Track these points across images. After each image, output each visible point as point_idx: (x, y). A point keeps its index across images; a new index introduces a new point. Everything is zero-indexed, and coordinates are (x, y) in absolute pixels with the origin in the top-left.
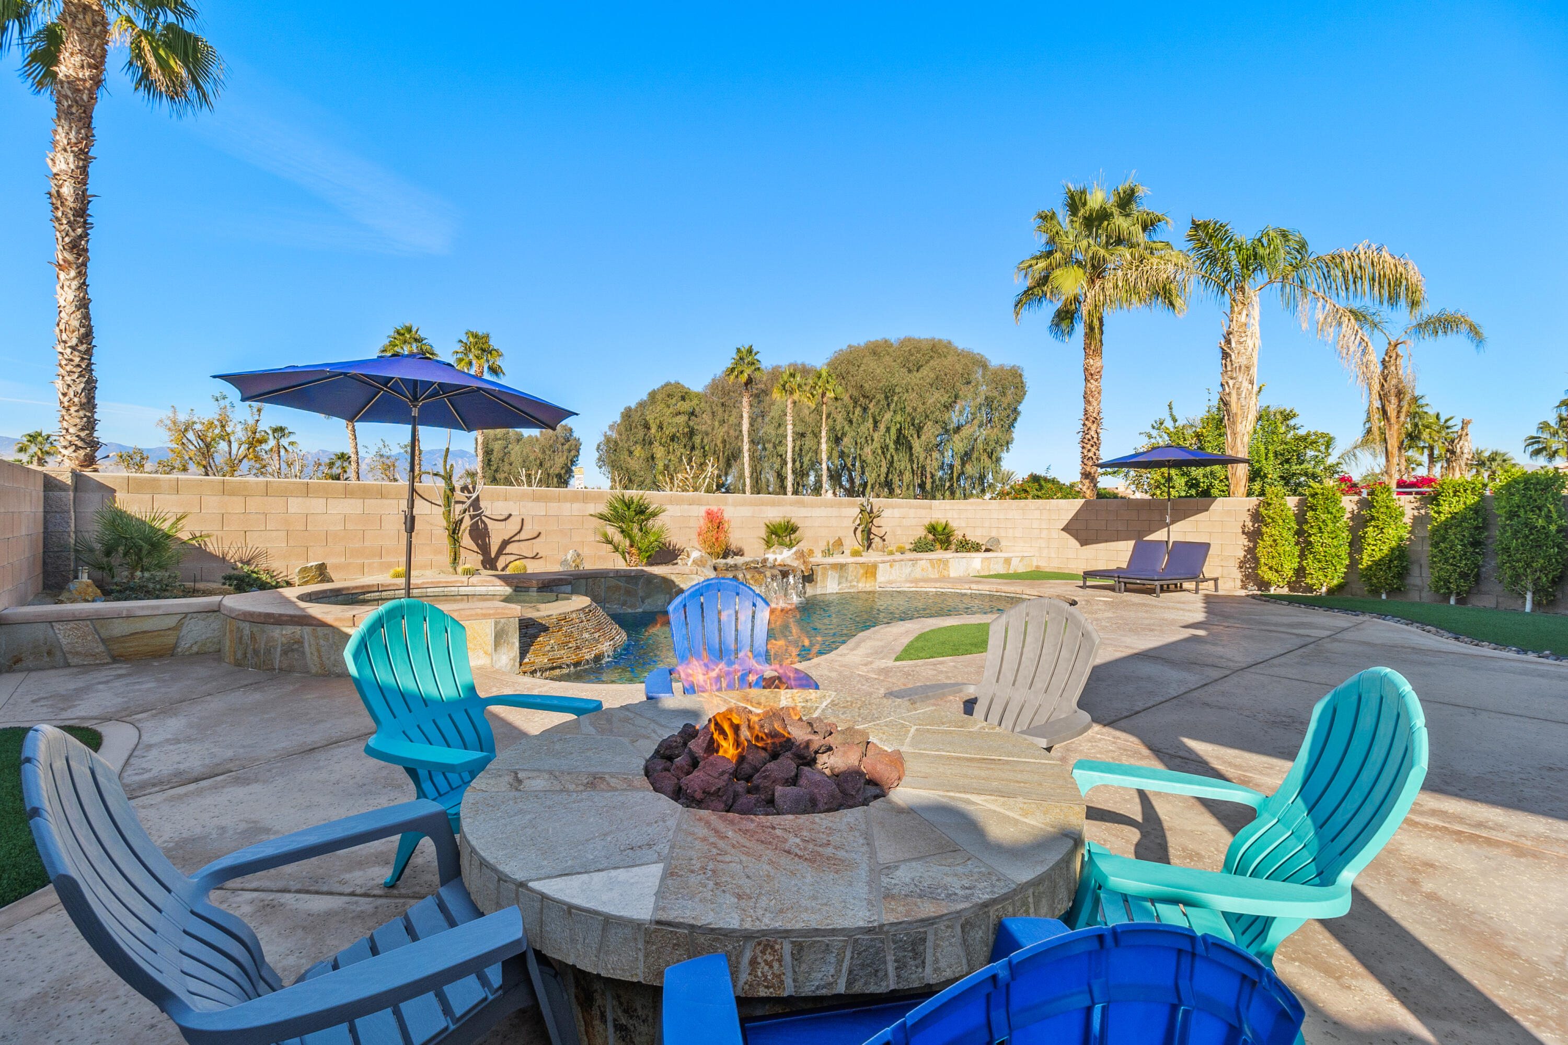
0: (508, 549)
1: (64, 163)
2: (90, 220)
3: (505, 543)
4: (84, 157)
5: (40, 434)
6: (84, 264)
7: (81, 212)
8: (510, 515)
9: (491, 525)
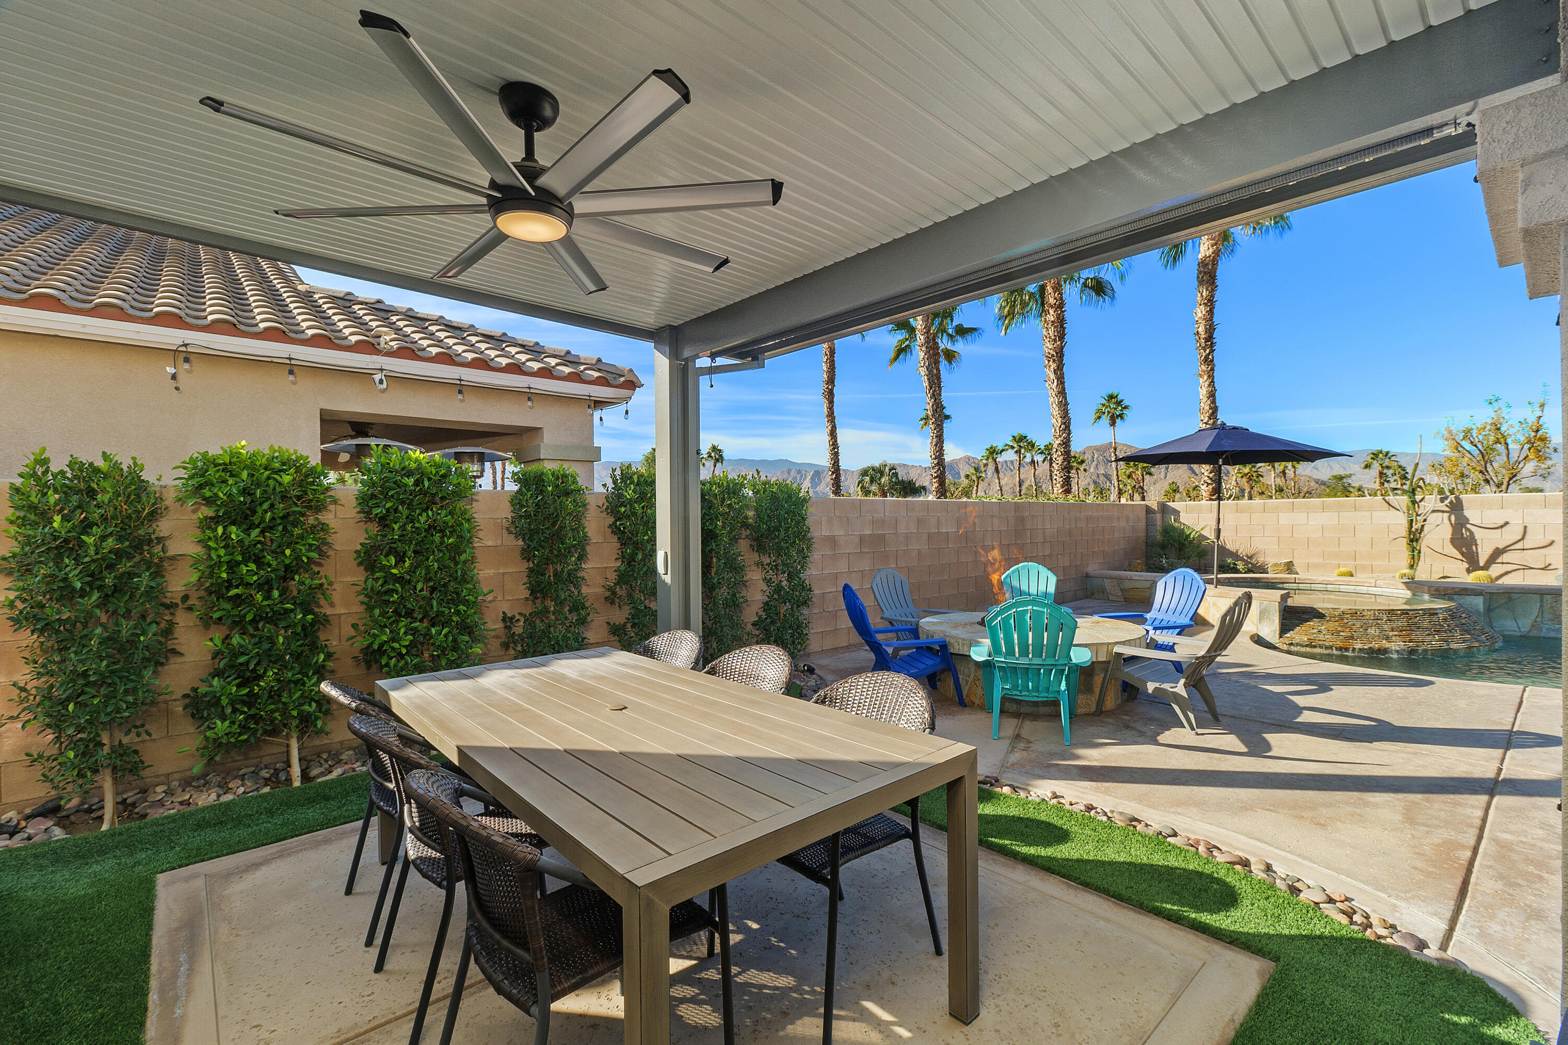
0: (1505, 557)
1: (1200, 312)
2: (1215, 341)
3: (1498, 553)
4: (1210, 303)
5: (1381, 452)
6: (1212, 369)
7: (1210, 338)
8: (1507, 523)
9: (1479, 534)
